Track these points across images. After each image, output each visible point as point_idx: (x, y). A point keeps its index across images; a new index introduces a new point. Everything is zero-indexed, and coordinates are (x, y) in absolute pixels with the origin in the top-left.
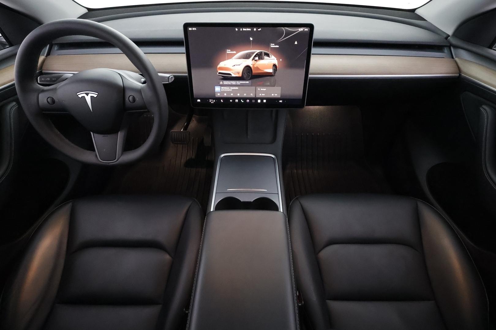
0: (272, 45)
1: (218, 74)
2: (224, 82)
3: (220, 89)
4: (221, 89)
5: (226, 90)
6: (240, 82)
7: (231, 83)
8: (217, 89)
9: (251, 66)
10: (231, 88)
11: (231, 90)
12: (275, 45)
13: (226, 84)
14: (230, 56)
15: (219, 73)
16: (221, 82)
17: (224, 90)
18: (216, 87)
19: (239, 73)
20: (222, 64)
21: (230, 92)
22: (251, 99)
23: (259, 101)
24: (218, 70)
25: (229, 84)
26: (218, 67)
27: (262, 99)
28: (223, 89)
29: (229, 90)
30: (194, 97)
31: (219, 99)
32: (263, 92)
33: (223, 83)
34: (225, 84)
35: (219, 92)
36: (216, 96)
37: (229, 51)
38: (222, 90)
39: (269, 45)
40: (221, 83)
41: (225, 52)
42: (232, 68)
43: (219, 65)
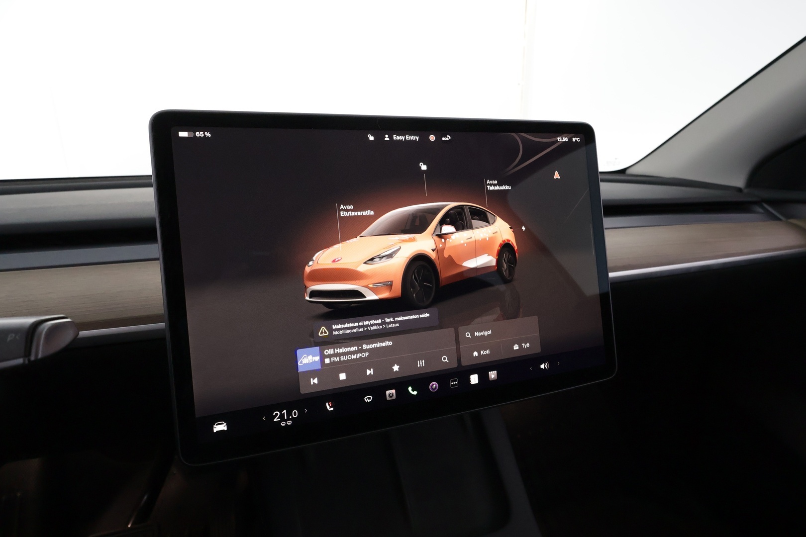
0: (491, 185)
1: (307, 298)
2: (334, 327)
3: (317, 358)
4: (323, 357)
5: (343, 358)
6: (397, 319)
7: (363, 326)
8: (308, 359)
9: (433, 255)
10: (365, 347)
11: (367, 354)
12: (500, 184)
13: (345, 332)
14: (354, 228)
15: (314, 294)
16: (323, 328)
17: (337, 359)
18: (299, 352)
19: (391, 285)
20: (323, 259)
21: (362, 364)
22: (442, 376)
23: (474, 379)
24: (307, 283)
25: (357, 330)
26: (308, 269)
27: (482, 369)
28: (330, 356)
29: (359, 355)
30: (198, 414)
31: (317, 399)
32: (481, 343)
33: (331, 330)
34: (340, 332)
35: (313, 373)
36: (303, 391)
37: (347, 211)
38: (327, 361)
39: (483, 186)
40: (323, 332)
41: (334, 212)
42: (363, 268)
43: (311, 263)
